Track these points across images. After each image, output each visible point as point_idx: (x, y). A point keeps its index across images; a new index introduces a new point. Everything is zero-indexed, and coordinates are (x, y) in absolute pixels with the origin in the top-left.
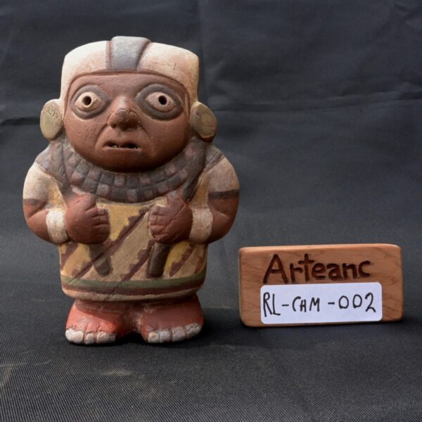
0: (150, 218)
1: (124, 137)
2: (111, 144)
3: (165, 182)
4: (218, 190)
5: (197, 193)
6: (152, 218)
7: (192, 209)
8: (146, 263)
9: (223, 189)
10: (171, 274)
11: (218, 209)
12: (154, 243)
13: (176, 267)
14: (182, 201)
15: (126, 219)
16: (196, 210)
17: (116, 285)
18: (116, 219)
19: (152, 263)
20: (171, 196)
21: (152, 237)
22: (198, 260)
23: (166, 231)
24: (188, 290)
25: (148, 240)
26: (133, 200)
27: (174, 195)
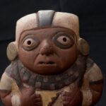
1: (48, 59)
2: (41, 63)
7: (82, 91)
15: (50, 99)
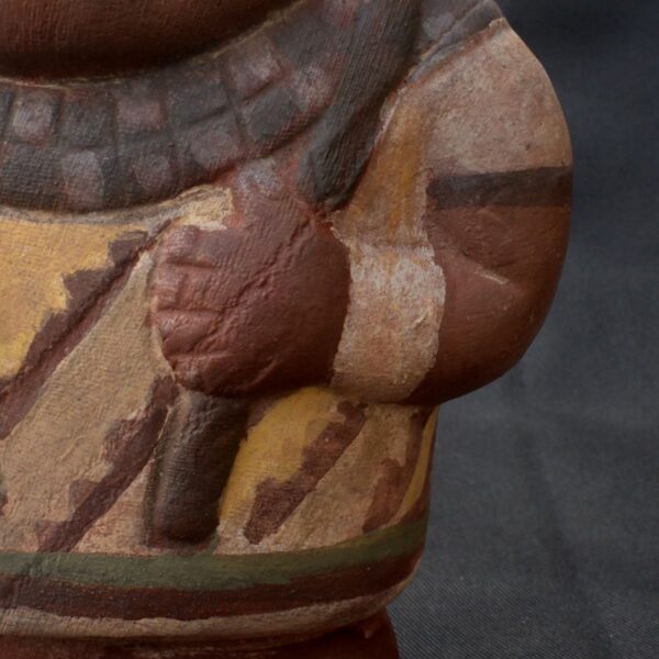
0: (157, 281)
3: (228, 118)
4: (470, 164)
5: (375, 176)
6: (166, 281)
7: (350, 244)
8: (142, 478)
9: (497, 163)
10: (254, 534)
11: (471, 252)
12: (175, 394)
13: (276, 500)
14: (302, 203)
15: (57, 283)
16: (367, 249)
17: (17, 569)
18: (16, 281)
19: (166, 481)
20: (250, 179)
21: (166, 365)
22: (378, 475)
23: (221, 335)
24: (332, 608)
25: (150, 377)
26: (87, 199)
27: (262, 175)
